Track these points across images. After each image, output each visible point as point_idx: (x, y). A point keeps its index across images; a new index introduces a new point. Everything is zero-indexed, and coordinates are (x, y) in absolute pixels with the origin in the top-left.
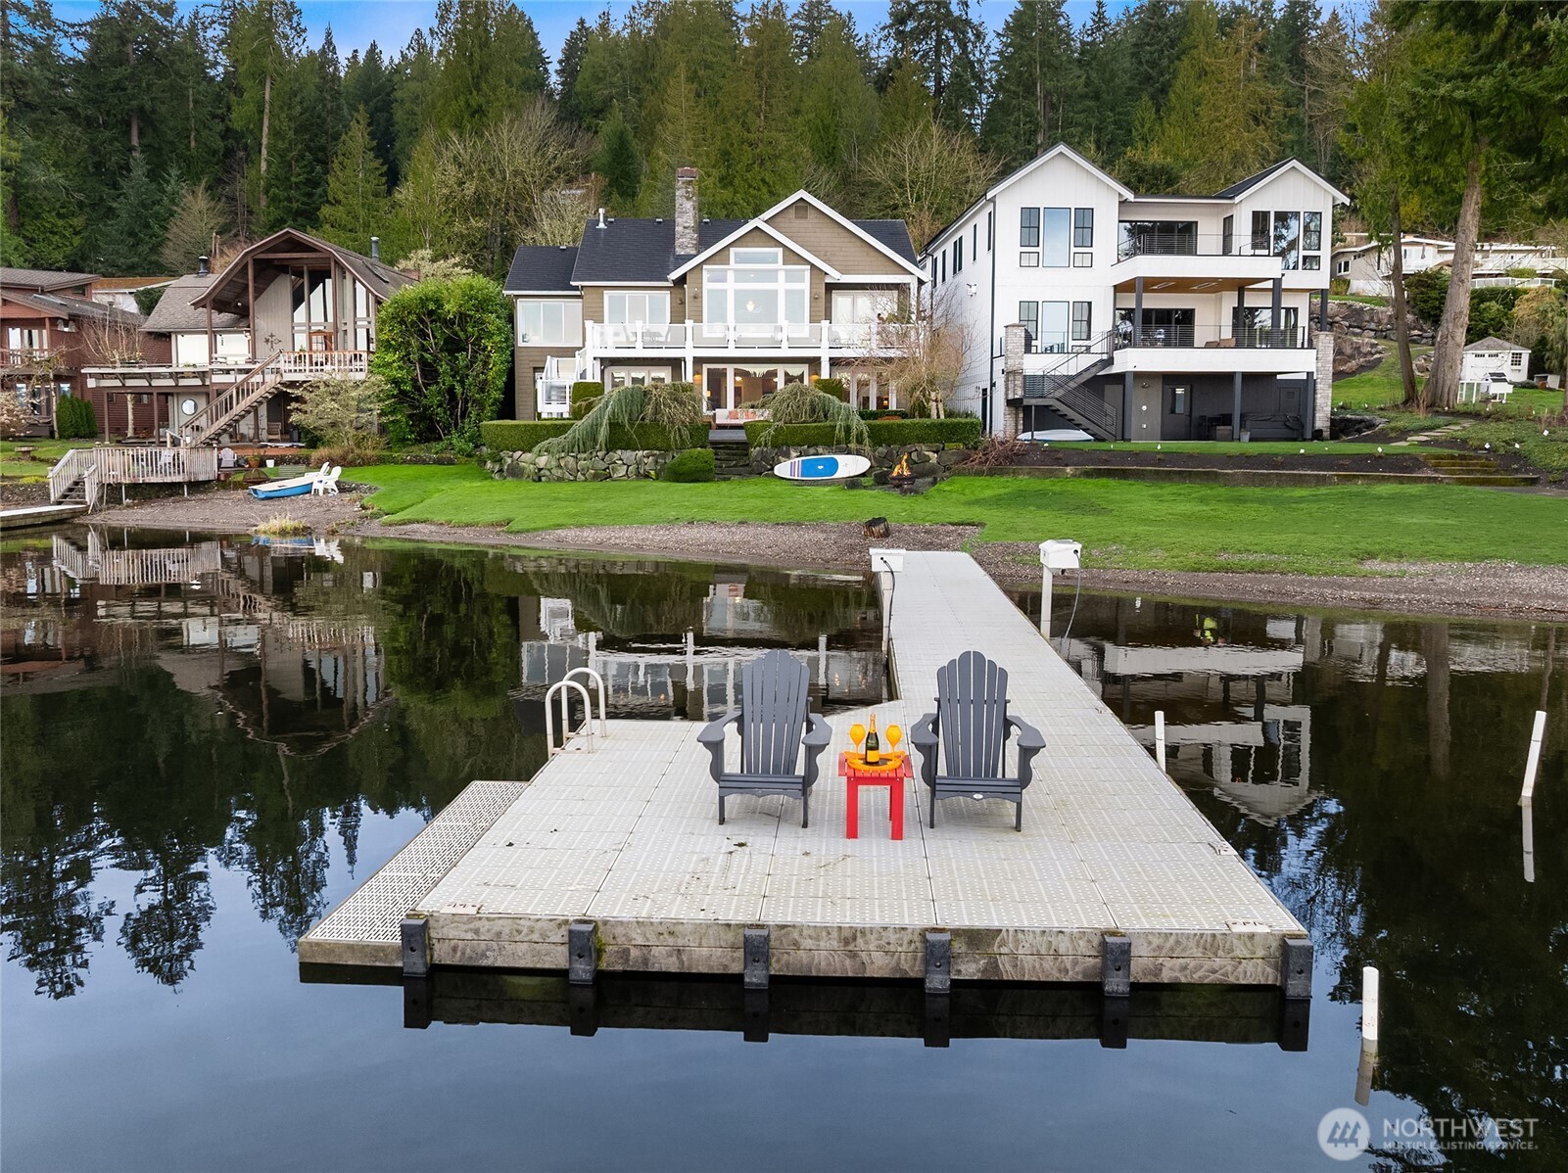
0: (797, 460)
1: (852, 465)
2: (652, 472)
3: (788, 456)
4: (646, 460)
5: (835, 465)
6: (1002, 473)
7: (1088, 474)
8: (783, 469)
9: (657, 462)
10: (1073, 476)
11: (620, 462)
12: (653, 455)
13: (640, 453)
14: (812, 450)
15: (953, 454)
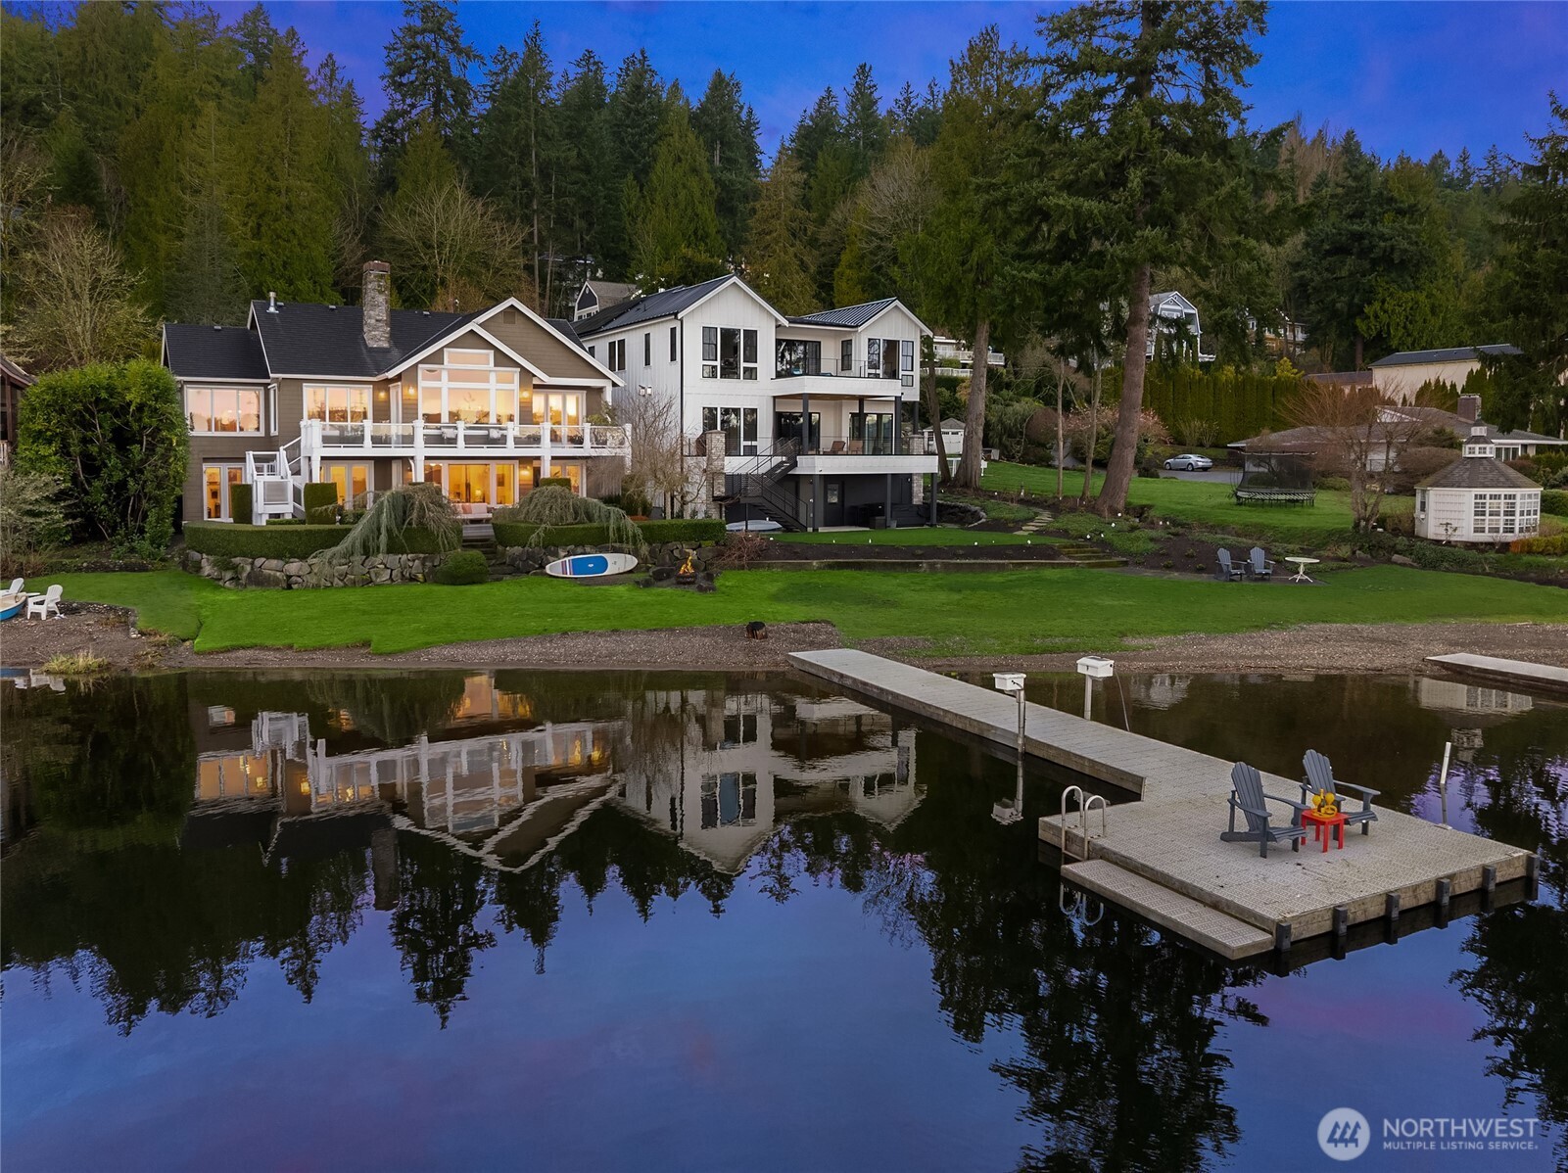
0: (567, 559)
1: (618, 563)
2: (420, 576)
3: (556, 556)
4: (411, 564)
5: (604, 564)
6: (758, 566)
7: (831, 566)
8: (554, 568)
9: (423, 564)
10: (819, 568)
11: (382, 566)
12: (418, 559)
13: (404, 557)
14: (579, 550)
15: (709, 551)
